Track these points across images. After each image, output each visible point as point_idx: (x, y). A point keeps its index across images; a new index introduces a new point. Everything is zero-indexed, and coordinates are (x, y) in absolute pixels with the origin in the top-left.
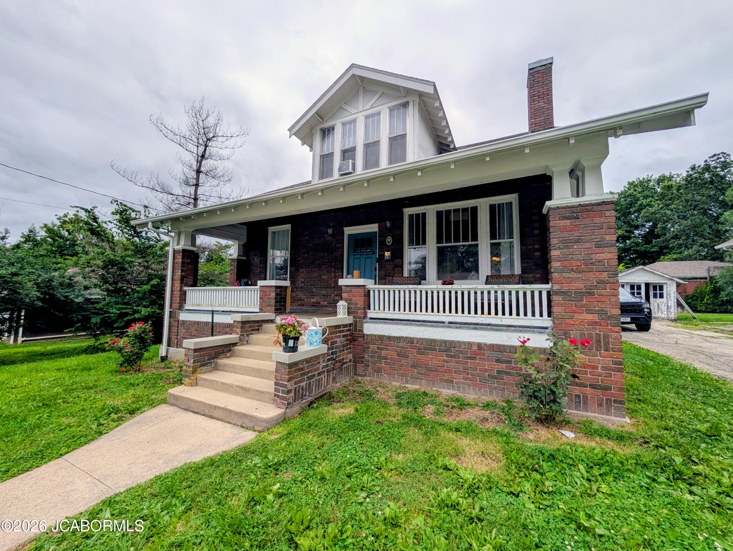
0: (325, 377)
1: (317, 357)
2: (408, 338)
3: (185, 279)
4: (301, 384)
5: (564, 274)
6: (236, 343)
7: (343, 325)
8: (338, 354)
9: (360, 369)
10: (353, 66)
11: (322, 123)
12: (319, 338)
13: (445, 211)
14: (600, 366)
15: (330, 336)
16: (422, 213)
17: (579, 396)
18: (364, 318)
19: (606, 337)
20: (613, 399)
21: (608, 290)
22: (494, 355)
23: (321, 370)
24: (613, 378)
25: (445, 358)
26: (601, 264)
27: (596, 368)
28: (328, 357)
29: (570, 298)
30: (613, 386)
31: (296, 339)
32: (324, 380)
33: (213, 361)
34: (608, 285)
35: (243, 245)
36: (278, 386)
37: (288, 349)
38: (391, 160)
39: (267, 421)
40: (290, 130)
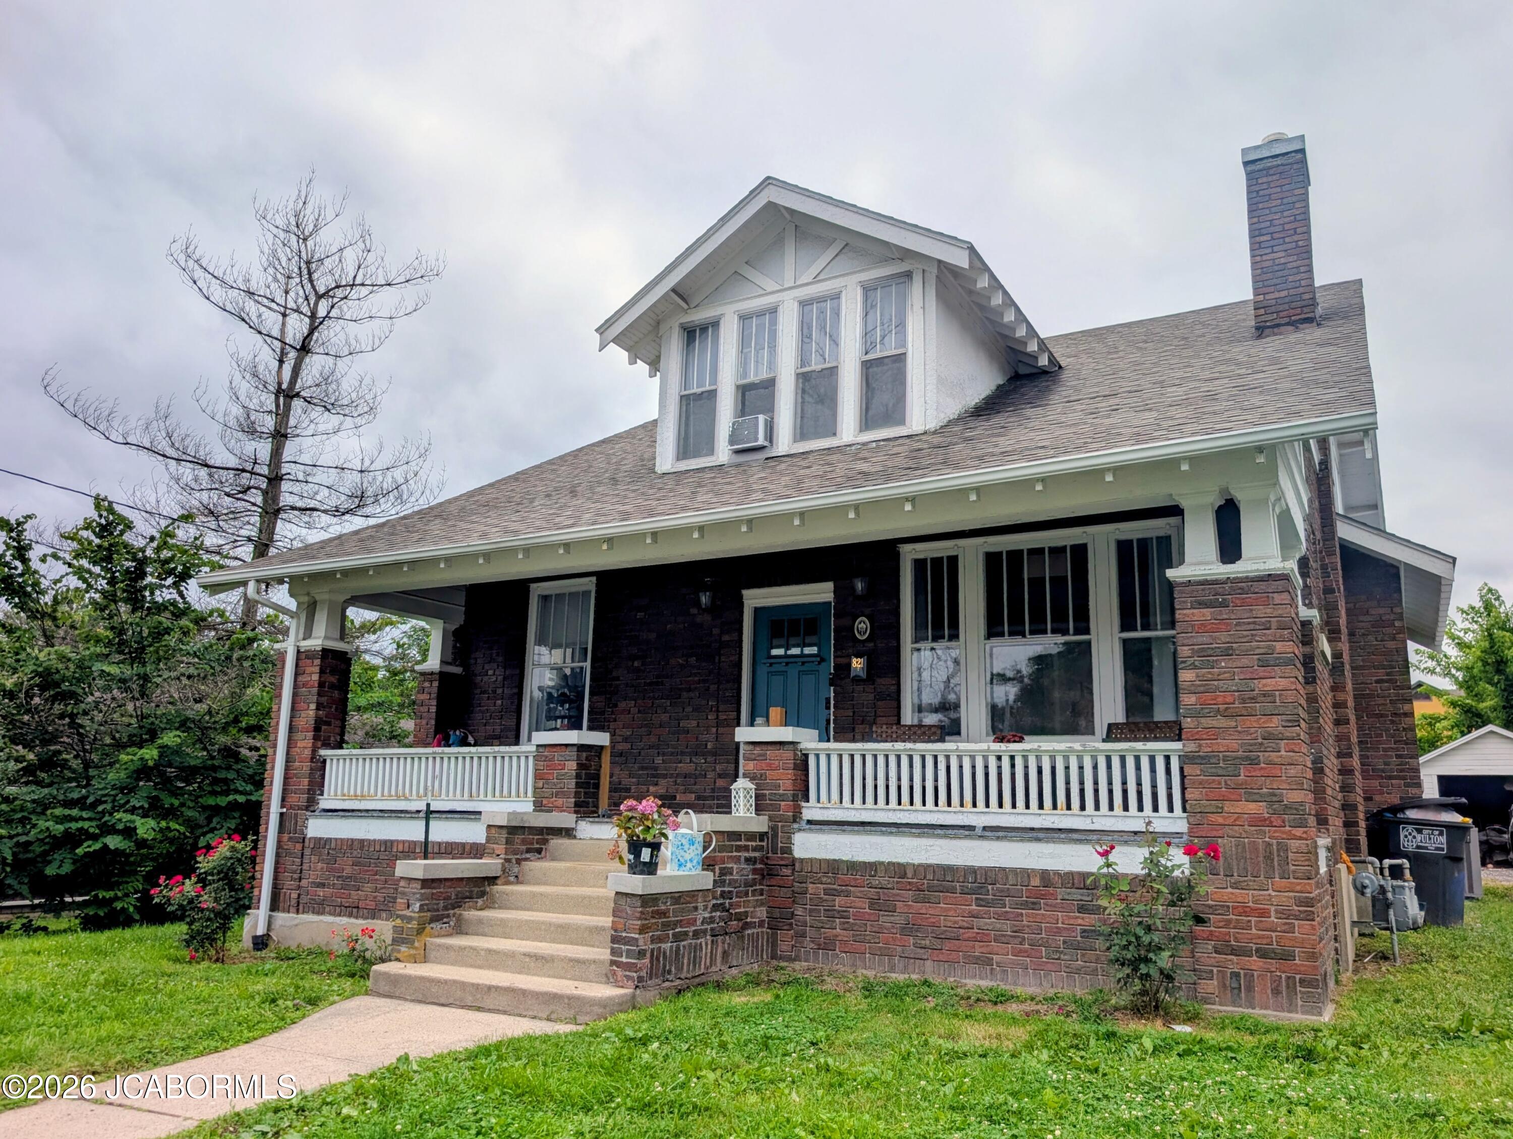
0: (707, 944)
1: (693, 894)
2: (894, 864)
3: (324, 728)
4: (663, 946)
5: (1203, 720)
6: (496, 878)
7: (746, 833)
8: (734, 900)
9: (784, 947)
10: (768, 181)
11: (686, 311)
12: (695, 853)
13: (1008, 552)
14: (1273, 908)
15: (717, 854)
16: (949, 558)
17: (1237, 975)
18: (795, 821)
19: (1283, 848)
20: (1298, 977)
21: (1283, 753)
22: (1075, 897)
23: (698, 926)
24: (1297, 934)
25: (974, 907)
26: (1269, 699)
27: (1264, 914)
28: (715, 902)
29: (1213, 770)
30: (1297, 950)
31: (655, 847)
32: (706, 951)
33: (451, 912)
34: (1283, 743)
35: (456, 633)
36: (618, 942)
37: (639, 867)
38: (867, 421)
39: (603, 1004)
40: (601, 330)
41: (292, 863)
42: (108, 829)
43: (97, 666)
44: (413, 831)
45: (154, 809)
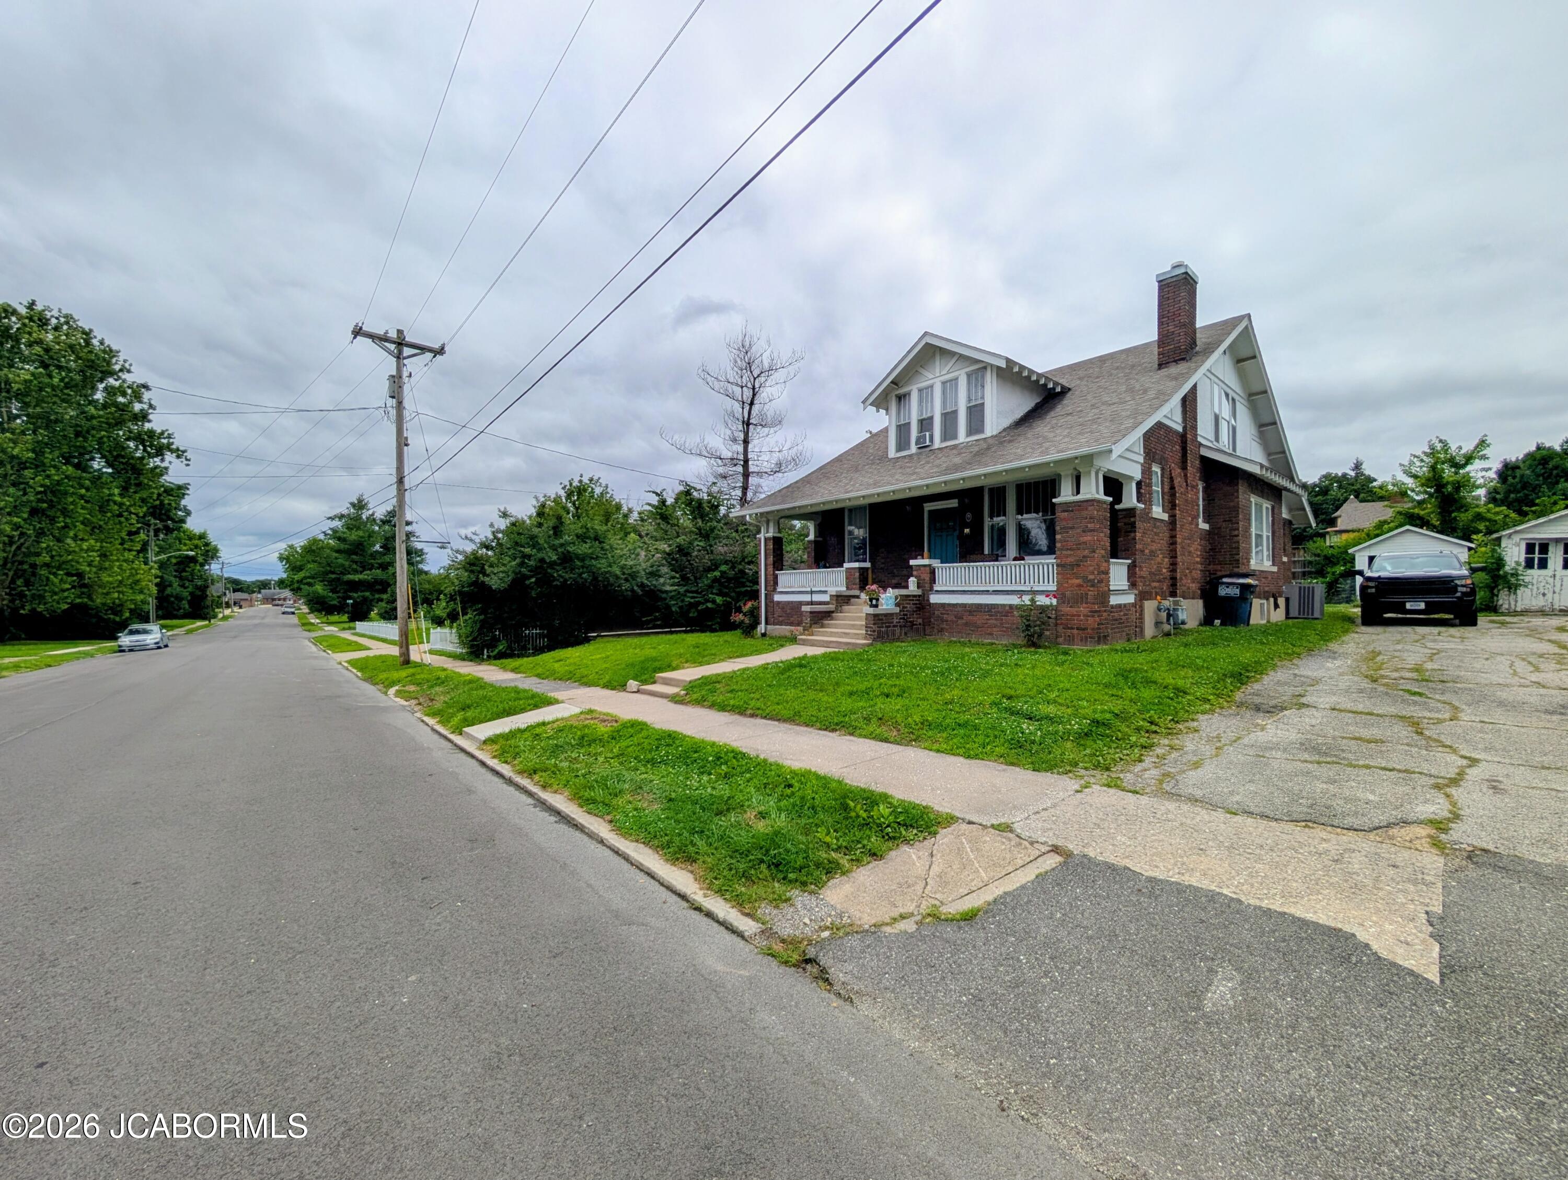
0: (898, 629)
1: (892, 614)
2: (962, 604)
3: (776, 564)
4: (883, 629)
5: (1063, 551)
6: (833, 611)
7: (912, 595)
8: (908, 616)
9: (927, 632)
10: (926, 334)
11: (897, 390)
12: (892, 601)
14: (1082, 614)
15: (901, 602)
17: (1069, 636)
18: (930, 591)
20: (1089, 635)
22: (1012, 612)
23: (895, 624)
24: (1089, 621)
25: (988, 617)
27: (1079, 616)
28: (901, 617)
29: (1066, 569)
31: (877, 600)
32: (898, 631)
33: (820, 621)
35: (818, 527)
36: (867, 628)
37: (872, 606)
38: (970, 433)
39: (863, 645)
40: (864, 402)
41: (770, 610)
42: (707, 601)
43: (696, 543)
44: (807, 598)
45: (720, 594)
